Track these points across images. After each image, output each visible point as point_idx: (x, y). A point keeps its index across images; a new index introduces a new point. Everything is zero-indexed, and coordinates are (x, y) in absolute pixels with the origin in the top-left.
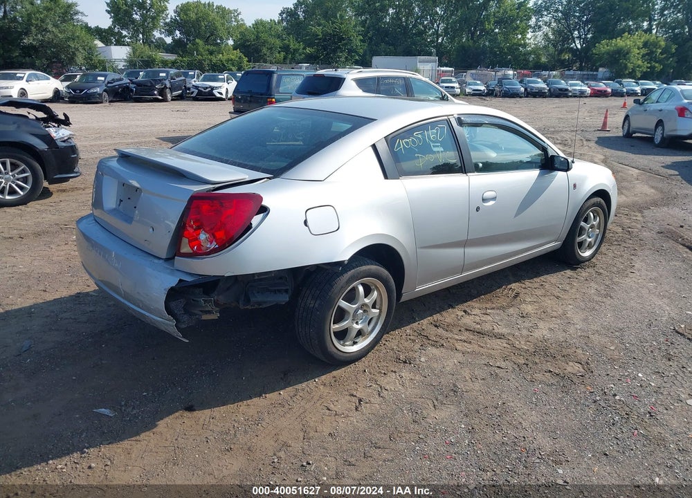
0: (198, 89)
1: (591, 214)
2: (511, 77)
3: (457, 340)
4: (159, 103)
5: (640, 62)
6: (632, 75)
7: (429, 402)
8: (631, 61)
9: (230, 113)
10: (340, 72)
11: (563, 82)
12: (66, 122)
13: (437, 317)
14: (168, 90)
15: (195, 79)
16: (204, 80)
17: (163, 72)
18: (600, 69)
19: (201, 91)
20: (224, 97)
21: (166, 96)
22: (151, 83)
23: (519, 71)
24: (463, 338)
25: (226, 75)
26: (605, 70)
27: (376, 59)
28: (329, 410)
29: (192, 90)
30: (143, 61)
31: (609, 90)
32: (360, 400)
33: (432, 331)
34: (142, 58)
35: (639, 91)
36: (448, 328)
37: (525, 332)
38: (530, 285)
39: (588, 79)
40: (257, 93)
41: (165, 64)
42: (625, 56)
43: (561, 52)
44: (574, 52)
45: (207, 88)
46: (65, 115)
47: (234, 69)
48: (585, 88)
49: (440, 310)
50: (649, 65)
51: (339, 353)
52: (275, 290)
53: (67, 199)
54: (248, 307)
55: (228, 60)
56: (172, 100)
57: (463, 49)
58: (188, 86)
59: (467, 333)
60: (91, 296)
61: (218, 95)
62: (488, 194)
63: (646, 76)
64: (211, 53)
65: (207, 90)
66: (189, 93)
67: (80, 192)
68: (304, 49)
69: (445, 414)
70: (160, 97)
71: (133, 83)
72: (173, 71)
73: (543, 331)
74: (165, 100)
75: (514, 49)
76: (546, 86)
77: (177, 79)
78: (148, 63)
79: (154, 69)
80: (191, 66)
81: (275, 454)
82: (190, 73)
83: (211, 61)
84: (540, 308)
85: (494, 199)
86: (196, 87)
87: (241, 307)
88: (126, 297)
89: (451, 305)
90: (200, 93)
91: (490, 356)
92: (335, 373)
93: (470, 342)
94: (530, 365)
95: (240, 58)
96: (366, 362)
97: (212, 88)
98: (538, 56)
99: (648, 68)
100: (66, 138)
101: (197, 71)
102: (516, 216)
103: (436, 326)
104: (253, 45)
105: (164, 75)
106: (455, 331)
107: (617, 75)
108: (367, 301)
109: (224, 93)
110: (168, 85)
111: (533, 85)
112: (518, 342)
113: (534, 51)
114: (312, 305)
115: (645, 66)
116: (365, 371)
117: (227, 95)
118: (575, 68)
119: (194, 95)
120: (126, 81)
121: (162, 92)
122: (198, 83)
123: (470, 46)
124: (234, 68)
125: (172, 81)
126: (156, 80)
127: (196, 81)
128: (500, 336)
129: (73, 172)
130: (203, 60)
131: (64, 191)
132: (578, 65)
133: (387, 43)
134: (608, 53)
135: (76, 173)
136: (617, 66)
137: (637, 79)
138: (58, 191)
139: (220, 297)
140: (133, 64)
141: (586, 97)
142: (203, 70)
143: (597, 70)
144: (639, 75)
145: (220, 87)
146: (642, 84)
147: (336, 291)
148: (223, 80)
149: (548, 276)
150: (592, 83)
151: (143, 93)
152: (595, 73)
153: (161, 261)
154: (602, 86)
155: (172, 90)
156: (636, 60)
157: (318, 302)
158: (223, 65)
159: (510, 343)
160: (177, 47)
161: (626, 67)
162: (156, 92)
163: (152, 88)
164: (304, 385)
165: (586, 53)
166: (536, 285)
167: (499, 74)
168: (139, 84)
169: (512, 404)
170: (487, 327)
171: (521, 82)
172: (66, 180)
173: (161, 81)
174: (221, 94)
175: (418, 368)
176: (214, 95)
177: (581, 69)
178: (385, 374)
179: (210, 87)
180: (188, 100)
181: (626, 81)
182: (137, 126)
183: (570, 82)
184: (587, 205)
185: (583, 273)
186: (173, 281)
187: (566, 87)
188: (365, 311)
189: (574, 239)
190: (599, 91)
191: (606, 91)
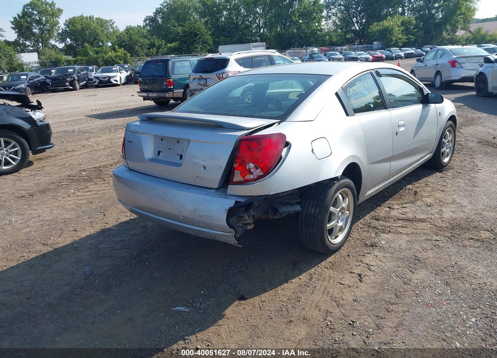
0: (99, 79)
1: (447, 133)
2: (317, 52)
3: (397, 227)
4: (71, 92)
5: (400, 36)
6: (396, 45)
7: (406, 269)
8: (395, 36)
9: (138, 92)
10: (224, 55)
11: (353, 53)
12: (39, 107)
13: (372, 213)
14: (76, 82)
15: (94, 72)
16: (102, 72)
17: (71, 68)
18: (375, 43)
19: (102, 80)
20: (119, 83)
21: (76, 86)
22: (63, 77)
23: (321, 48)
24: (400, 225)
25: (118, 67)
26: (377, 43)
27: (221, 48)
28: (342, 284)
29: (94, 80)
30: (51, 62)
31: (384, 56)
32: (360, 275)
33: (375, 223)
34: (51, 59)
35: (403, 55)
36: (385, 219)
37: (437, 216)
38: (418, 185)
39: (368, 50)
40: (159, 76)
41: (69, 63)
42: (390, 32)
43: (346, 33)
44: (355, 32)
45: (105, 78)
46: (38, 101)
47: (122, 62)
48: (368, 56)
49: (373, 209)
50: (407, 37)
51: (331, 245)
52: (292, 203)
53: (48, 164)
54: (276, 217)
55: (116, 57)
56: (80, 89)
57: (279, 36)
58: (90, 77)
59: (400, 221)
60: (114, 230)
61: (115, 82)
62: (401, 123)
63: (405, 45)
64: (97, 53)
65: (106, 79)
66: (91, 83)
67: (54, 158)
68: (166, 44)
69: (421, 275)
70: (71, 87)
71: (48, 78)
72: (77, 67)
73: (448, 214)
74: (75, 89)
75: (314, 33)
76: (343, 57)
77: (82, 73)
78: (56, 63)
79: (61, 67)
80: (89, 63)
81: (326, 320)
82: (89, 68)
83: (103, 58)
84: (436, 199)
85: (403, 126)
86: (98, 78)
87: (271, 217)
88: (185, 221)
89: (378, 205)
90: (100, 82)
91: (425, 234)
92: (329, 259)
93: (406, 227)
94: (456, 236)
95: (125, 54)
96: (345, 249)
97: (110, 78)
98: (330, 37)
99: (406, 39)
100: (42, 119)
101: (94, 66)
102: (414, 137)
103: (376, 220)
104: (128, 45)
105: (72, 70)
106: (392, 221)
107: (386, 46)
108: (344, 205)
109: (119, 80)
110: (76, 78)
111: (333, 57)
112: (437, 223)
113: (328, 34)
114: (313, 212)
115: (404, 38)
116: (349, 255)
117: (121, 82)
118: (356, 43)
119: (96, 84)
120: (42, 77)
121: (72, 83)
122: (98, 75)
123: (284, 34)
124: (120, 62)
125: (78, 74)
126: (66, 75)
127: (95, 73)
128: (423, 221)
129: (50, 144)
130: (98, 58)
131: (41, 159)
132: (358, 41)
133: (225, 36)
134: (378, 31)
135: (52, 144)
136: (386, 40)
137: (400, 47)
138: (36, 160)
139: (255, 212)
140: (44, 65)
141: (370, 62)
142: (99, 66)
143: (372, 43)
144: (401, 44)
145: (115, 76)
146: (404, 51)
147: (329, 200)
148: (116, 71)
149: (427, 178)
150: (372, 52)
151: (58, 85)
152: (372, 45)
153: (214, 191)
154: (378, 53)
155: (79, 81)
156: (398, 34)
157: (318, 209)
158: (113, 60)
159: (433, 224)
160: (68, 50)
161: (392, 40)
162: (67, 84)
163: (64, 80)
164: (313, 270)
165: (363, 33)
166: (423, 185)
167: (308, 51)
168: (53, 79)
169: (461, 263)
170: (410, 216)
171: (325, 55)
172: (43, 150)
173: (70, 75)
174: (116, 81)
175: (382, 248)
176: (112, 82)
177: (361, 43)
178: (363, 256)
179: (108, 77)
180: (91, 88)
181: (393, 49)
182: (65, 109)
183: (357, 53)
184: (446, 127)
185: (450, 174)
186: (231, 203)
187: (356, 56)
188: (342, 213)
189: (440, 150)
190: (377, 57)
191: (382, 57)
